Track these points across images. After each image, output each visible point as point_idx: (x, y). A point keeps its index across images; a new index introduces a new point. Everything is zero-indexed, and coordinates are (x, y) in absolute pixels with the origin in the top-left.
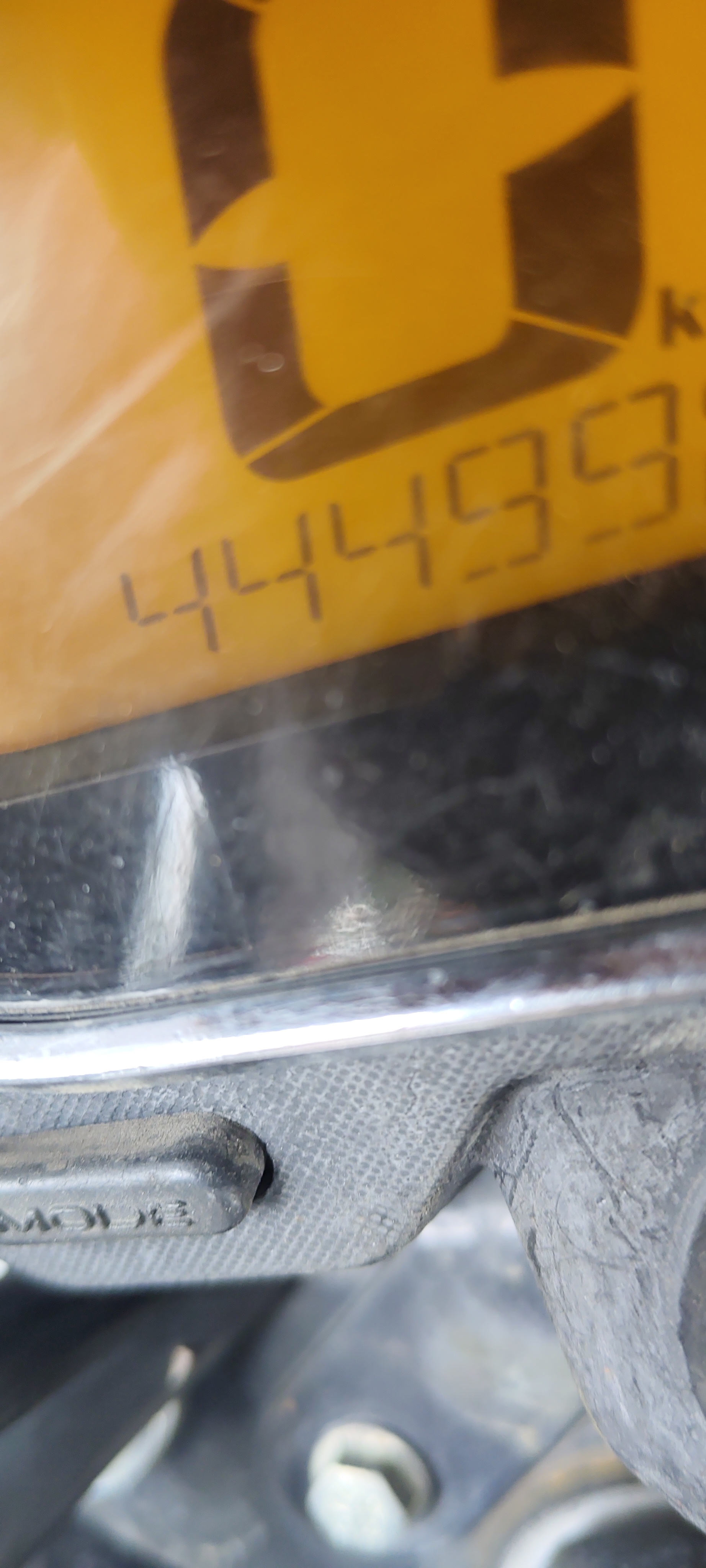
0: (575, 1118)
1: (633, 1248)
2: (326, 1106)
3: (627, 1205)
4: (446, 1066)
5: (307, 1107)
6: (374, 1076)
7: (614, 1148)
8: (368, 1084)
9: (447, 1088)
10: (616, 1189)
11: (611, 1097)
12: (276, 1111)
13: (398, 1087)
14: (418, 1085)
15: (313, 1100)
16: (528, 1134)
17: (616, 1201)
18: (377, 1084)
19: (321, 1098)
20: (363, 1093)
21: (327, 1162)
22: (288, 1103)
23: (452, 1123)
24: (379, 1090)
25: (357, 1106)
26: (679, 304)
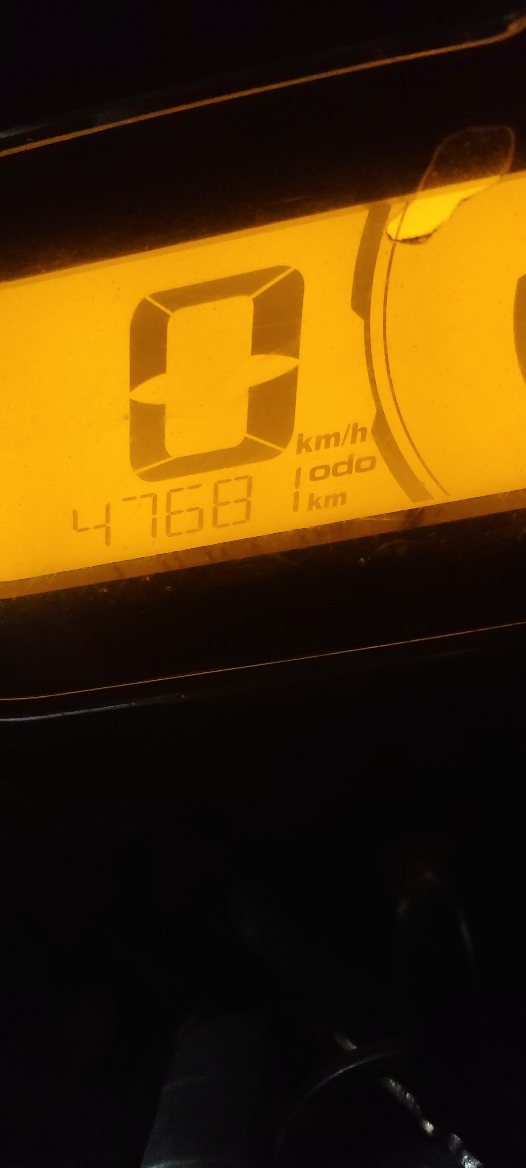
26: (304, 439)
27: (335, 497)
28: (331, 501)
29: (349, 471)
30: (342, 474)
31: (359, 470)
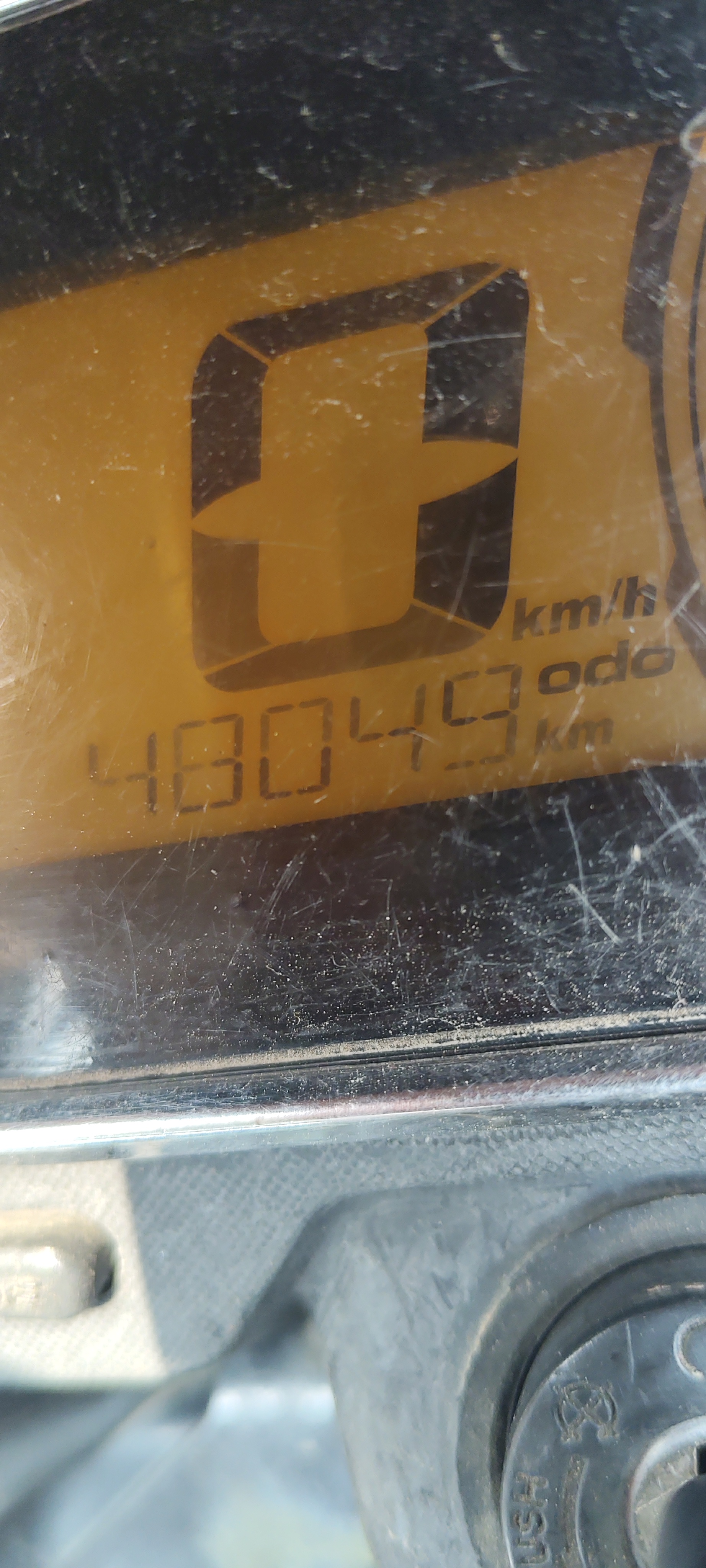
26: (528, 611)
30: (606, 681)
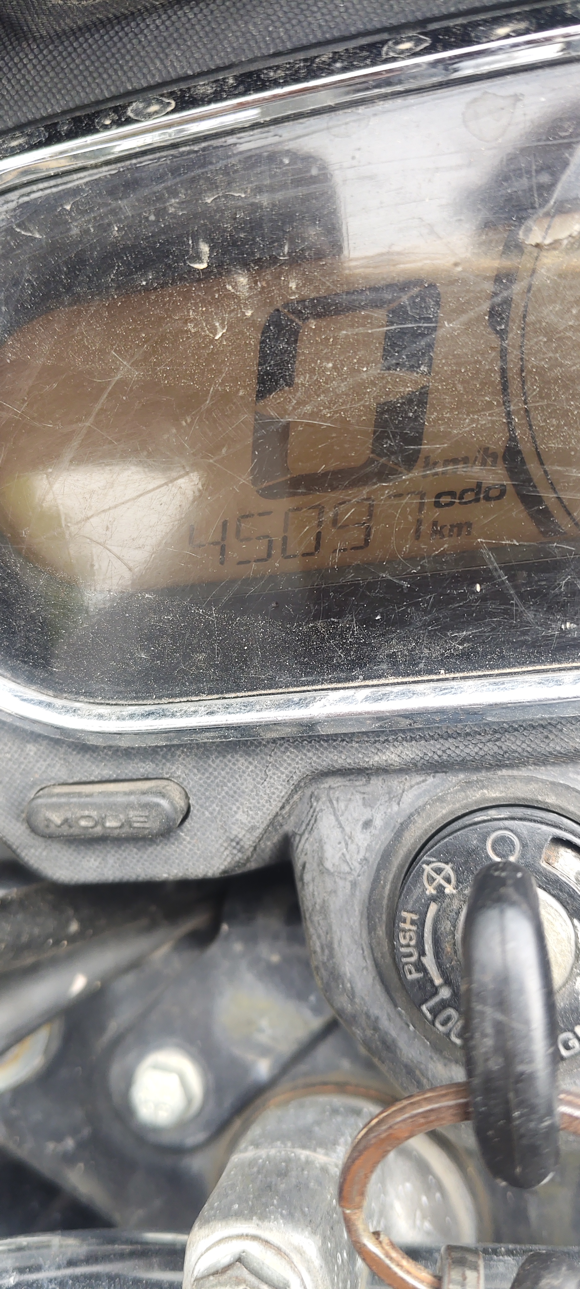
0: (335, 802)
1: (351, 869)
2: (224, 778)
3: (352, 847)
4: (285, 760)
5: (216, 778)
6: (250, 763)
7: (350, 818)
8: (247, 768)
9: (283, 773)
10: (347, 838)
11: (352, 794)
12: (200, 779)
13: (261, 771)
14: (269, 771)
15: (219, 774)
16: (312, 810)
17: (347, 844)
18: (251, 768)
19: (223, 773)
20: (244, 772)
21: (217, 809)
22: (207, 775)
23: (281, 792)
24: (252, 771)
25: (239, 778)
27: (460, 526)
28: (455, 530)
29: (477, 500)
31: (488, 498)
